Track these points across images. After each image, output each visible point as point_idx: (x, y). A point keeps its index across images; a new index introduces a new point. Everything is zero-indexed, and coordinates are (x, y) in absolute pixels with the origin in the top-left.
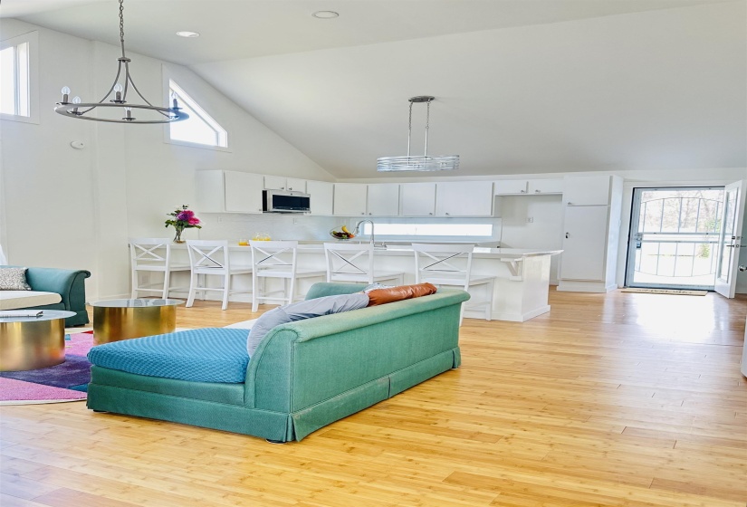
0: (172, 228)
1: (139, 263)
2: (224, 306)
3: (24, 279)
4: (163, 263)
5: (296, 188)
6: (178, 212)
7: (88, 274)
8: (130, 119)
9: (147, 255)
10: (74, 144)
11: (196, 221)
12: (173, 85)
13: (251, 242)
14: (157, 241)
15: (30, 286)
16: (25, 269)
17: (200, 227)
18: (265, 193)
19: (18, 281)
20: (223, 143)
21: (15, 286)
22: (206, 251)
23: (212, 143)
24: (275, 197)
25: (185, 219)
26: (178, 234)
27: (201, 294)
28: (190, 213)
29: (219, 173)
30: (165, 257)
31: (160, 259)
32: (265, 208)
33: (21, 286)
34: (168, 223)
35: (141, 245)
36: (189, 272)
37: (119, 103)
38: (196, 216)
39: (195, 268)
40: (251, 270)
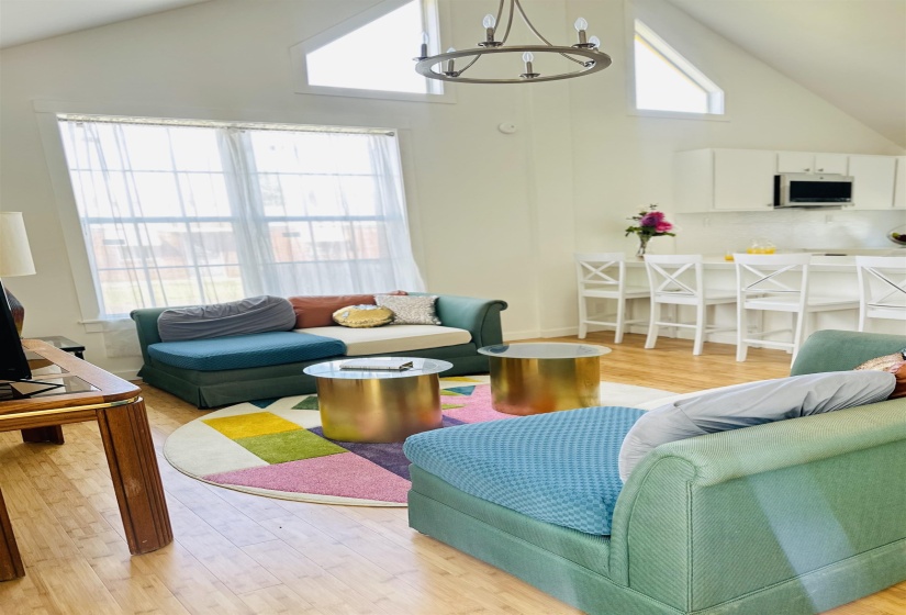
0: (635, 238)
1: (588, 286)
2: (697, 350)
3: (432, 311)
4: (615, 287)
5: (829, 169)
6: (643, 214)
7: (503, 305)
8: (531, 76)
9: (597, 277)
10: (502, 127)
11: (667, 225)
12: (640, 27)
13: (737, 256)
14: (609, 258)
15: (440, 319)
16: (435, 297)
17: (673, 235)
18: (777, 179)
19: (425, 314)
20: (718, 108)
21: (422, 319)
22: (671, 270)
23: (702, 109)
24: (793, 183)
25: (652, 226)
26: (643, 246)
27: (670, 330)
28: (659, 215)
29: (705, 154)
30: (618, 279)
31: (612, 281)
32: (777, 202)
33: (429, 319)
34: (630, 230)
35: (589, 263)
36: (648, 299)
37: (491, 47)
38: (667, 219)
39: (656, 295)
40: (736, 298)
